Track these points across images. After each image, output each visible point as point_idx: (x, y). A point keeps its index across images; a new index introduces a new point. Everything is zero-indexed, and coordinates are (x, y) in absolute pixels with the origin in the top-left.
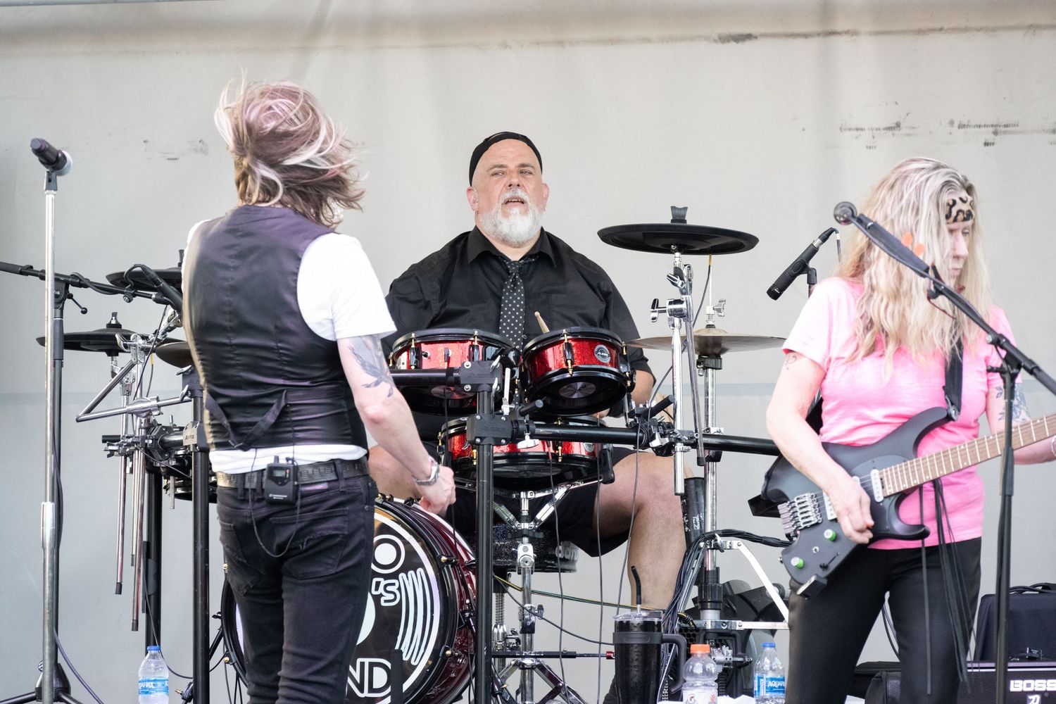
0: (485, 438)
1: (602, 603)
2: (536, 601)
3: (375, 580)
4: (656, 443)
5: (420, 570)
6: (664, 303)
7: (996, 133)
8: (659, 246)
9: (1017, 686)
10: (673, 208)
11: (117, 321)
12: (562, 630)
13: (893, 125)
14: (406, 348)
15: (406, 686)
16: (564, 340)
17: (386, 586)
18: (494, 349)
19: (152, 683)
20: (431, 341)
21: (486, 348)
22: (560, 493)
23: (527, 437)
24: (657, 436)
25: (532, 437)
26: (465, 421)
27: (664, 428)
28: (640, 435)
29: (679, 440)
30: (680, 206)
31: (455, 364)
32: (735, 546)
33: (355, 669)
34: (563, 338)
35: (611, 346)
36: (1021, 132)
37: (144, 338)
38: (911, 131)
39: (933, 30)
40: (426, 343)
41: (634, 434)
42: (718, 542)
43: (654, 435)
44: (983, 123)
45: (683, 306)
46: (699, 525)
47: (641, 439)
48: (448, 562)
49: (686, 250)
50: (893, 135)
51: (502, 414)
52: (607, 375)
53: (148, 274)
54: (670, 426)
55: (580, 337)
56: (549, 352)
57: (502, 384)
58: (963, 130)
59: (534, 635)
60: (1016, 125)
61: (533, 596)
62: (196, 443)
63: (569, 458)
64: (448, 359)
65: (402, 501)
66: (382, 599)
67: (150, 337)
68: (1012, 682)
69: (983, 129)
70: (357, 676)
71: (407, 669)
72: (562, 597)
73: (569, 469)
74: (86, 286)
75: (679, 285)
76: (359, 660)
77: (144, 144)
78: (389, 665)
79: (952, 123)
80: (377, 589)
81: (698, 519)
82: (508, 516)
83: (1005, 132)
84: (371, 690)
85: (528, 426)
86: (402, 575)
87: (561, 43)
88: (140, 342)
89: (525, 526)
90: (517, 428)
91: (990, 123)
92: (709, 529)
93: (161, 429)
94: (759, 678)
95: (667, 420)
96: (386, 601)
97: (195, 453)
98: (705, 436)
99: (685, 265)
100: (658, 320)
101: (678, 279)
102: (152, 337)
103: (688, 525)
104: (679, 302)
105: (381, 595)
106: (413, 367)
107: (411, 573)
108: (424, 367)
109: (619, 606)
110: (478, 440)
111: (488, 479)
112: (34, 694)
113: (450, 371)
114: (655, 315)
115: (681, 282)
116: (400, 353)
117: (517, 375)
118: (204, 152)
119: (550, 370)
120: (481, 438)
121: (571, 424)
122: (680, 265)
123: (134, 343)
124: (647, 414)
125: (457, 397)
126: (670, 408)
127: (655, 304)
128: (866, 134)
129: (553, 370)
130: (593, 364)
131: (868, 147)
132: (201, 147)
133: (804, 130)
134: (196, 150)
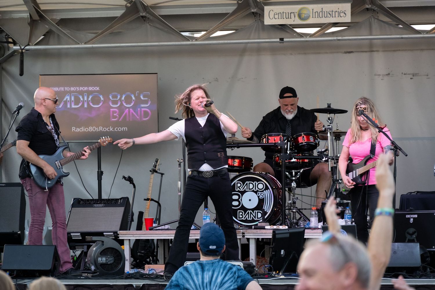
1: (311, 197)
2: (296, 196)
3: (258, 192)
5: (269, 190)
6: (326, 126)
7: (413, 76)
9: (408, 216)
13: (388, 74)
14: (265, 138)
15: (266, 217)
17: (261, 194)
18: (286, 138)
20: (271, 136)
23: (293, 159)
24: (324, 158)
25: (294, 159)
27: (326, 156)
28: (320, 157)
29: (330, 159)
30: (329, 103)
31: (276, 142)
33: (254, 213)
35: (313, 136)
36: (420, 76)
38: (392, 75)
39: (397, 50)
40: (270, 136)
42: (340, 182)
44: (410, 73)
45: (330, 127)
47: (320, 158)
48: (275, 188)
49: (331, 113)
50: (388, 76)
51: (287, 153)
52: (313, 144)
54: (328, 155)
56: (299, 138)
57: (287, 146)
58: (405, 75)
59: (296, 204)
60: (418, 74)
61: (295, 195)
63: (303, 162)
64: (275, 140)
65: (265, 173)
66: (260, 197)
68: (407, 215)
69: (410, 75)
70: (254, 215)
71: (266, 213)
72: (302, 195)
73: (303, 165)
76: (255, 211)
78: (262, 212)
79: (402, 73)
80: (259, 194)
81: (335, 176)
82: (289, 176)
83: (416, 76)
84: (258, 218)
85: (293, 156)
86: (264, 191)
87: (305, 54)
89: (294, 178)
90: (291, 157)
91: (412, 73)
92: (338, 179)
94: (345, 215)
95: (327, 154)
96: (261, 197)
98: (336, 157)
99: (330, 117)
103: (333, 178)
104: (329, 126)
105: (260, 196)
106: (267, 142)
107: (266, 191)
108: (269, 142)
109: (315, 197)
110: (282, 160)
113: (275, 143)
115: (330, 121)
116: (263, 139)
117: (291, 143)
118: (218, 81)
120: (283, 159)
124: (321, 153)
125: (277, 148)
126: (327, 151)
128: (381, 77)
129: (300, 142)
130: (310, 141)
131: (382, 80)
132: (217, 80)
133: (366, 75)
134: (215, 80)
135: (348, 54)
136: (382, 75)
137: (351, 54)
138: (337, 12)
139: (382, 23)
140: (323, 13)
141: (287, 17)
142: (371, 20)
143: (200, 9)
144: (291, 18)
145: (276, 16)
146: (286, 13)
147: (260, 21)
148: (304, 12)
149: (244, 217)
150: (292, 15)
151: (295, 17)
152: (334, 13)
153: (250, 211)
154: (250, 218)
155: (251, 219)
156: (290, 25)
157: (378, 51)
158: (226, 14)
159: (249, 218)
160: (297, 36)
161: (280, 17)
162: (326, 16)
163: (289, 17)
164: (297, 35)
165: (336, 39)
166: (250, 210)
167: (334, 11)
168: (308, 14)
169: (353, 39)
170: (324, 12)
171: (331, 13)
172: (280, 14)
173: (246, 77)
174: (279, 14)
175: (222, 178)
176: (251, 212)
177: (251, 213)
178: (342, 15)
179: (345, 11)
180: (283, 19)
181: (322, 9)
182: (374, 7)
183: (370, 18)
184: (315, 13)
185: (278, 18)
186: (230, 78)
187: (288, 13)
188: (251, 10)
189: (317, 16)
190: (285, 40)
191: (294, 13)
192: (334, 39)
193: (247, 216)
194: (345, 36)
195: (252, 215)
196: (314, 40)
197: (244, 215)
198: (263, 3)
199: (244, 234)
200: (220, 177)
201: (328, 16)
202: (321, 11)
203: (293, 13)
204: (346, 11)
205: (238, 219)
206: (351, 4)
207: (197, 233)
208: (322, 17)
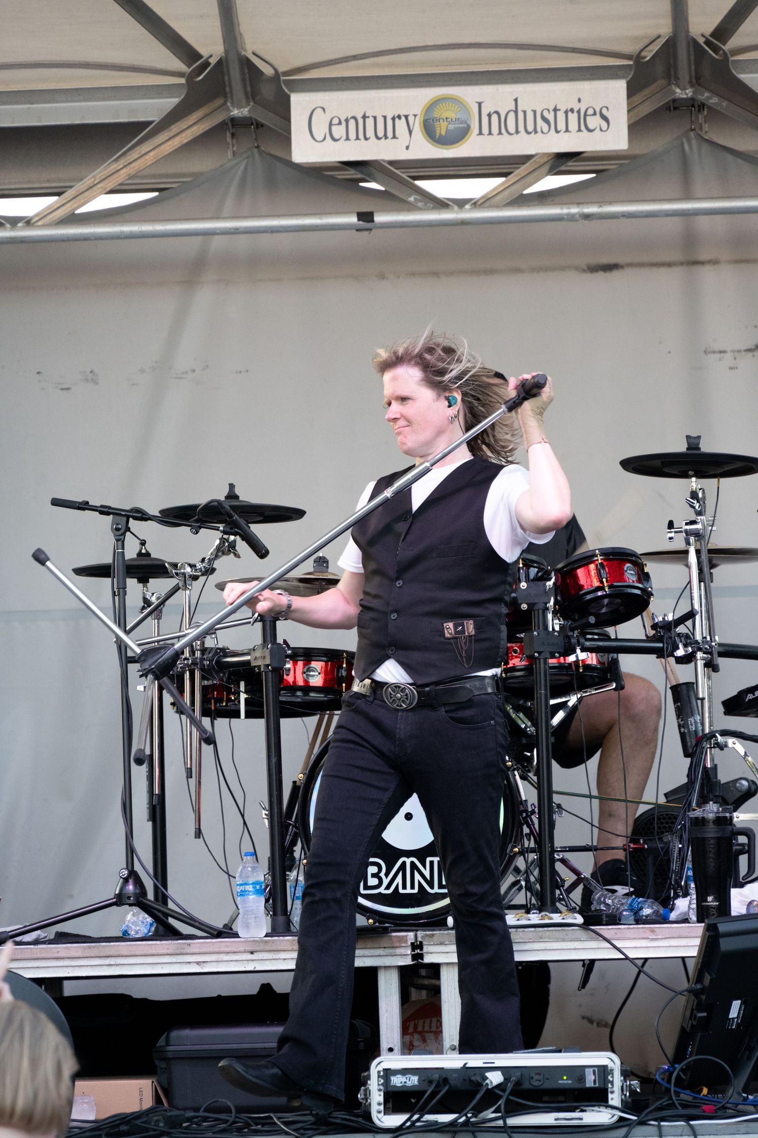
0: (542, 652)
4: (680, 652)
6: (680, 523)
8: (676, 473)
10: (688, 437)
11: (147, 551)
12: (592, 825)
13: (753, 347)
16: (598, 560)
19: (251, 886)
21: (529, 569)
22: (573, 700)
23: (578, 651)
24: (681, 646)
25: (582, 651)
26: (522, 638)
28: (665, 645)
29: (700, 649)
30: (694, 435)
32: (730, 745)
33: (425, 867)
34: (596, 558)
37: (191, 566)
41: (661, 645)
42: (719, 741)
43: (678, 645)
45: (699, 526)
46: (694, 726)
47: (667, 649)
49: (700, 475)
50: (753, 356)
52: (633, 591)
53: (224, 508)
55: (611, 557)
56: (580, 572)
62: (269, 663)
67: (198, 565)
70: (427, 874)
74: (146, 520)
75: (697, 508)
76: (429, 859)
77: (38, 375)
81: (693, 721)
82: (526, 723)
85: (578, 641)
87: (436, 274)
88: (188, 570)
90: (570, 642)
92: (707, 731)
93: (216, 651)
97: (265, 672)
99: (700, 489)
100: (675, 540)
101: (695, 502)
102: (199, 566)
103: (683, 726)
104: (693, 522)
110: (536, 655)
111: (546, 690)
112: (115, 900)
114: (672, 535)
115: (698, 504)
118: (95, 382)
119: (582, 587)
120: (539, 653)
121: (589, 636)
122: (696, 488)
123: (182, 571)
124: (668, 626)
126: (689, 623)
127: (671, 525)
128: (729, 356)
129: (587, 588)
130: (625, 581)
131: (731, 368)
132: (92, 378)
133: (669, 352)
134: (87, 380)
135: (601, 274)
136: (733, 351)
137: (615, 274)
138: (576, 114)
139: (729, 157)
140: (521, 115)
141: (381, 133)
142: (686, 147)
143: (29, 108)
144: (394, 137)
145: (339, 131)
146: (375, 118)
147: (261, 153)
148: (444, 115)
149: (386, 882)
150: (401, 125)
151: (410, 132)
152: (561, 116)
153: (408, 861)
154: (412, 887)
155: (416, 891)
156: (391, 163)
157: (714, 262)
158: (139, 126)
159: (404, 887)
160: (420, 204)
161: (352, 135)
162: (530, 128)
163: (390, 134)
164: (420, 201)
165: (577, 214)
166: (408, 853)
167: (563, 109)
168: (462, 123)
169: (642, 212)
170: (525, 112)
171: (551, 117)
172: (352, 123)
173: (208, 366)
174: (347, 121)
175: (452, 718)
176: (412, 863)
177: (413, 866)
178: (593, 122)
179: (604, 111)
180: (366, 139)
181: (516, 100)
182: (706, 94)
183: (685, 140)
184: (489, 115)
185: (344, 137)
186: (142, 371)
187: (385, 117)
188: (228, 110)
189: (495, 130)
190: (379, 218)
191: (406, 117)
192: (568, 214)
193: (399, 879)
194: (610, 203)
195: (417, 877)
196: (491, 218)
197: (387, 875)
198: (283, 80)
199: (420, 946)
200: (447, 712)
201: (539, 129)
202: (514, 108)
203: (403, 118)
204: (607, 108)
205: (363, 891)
206: (628, 84)
207: (227, 949)
208: (517, 132)
